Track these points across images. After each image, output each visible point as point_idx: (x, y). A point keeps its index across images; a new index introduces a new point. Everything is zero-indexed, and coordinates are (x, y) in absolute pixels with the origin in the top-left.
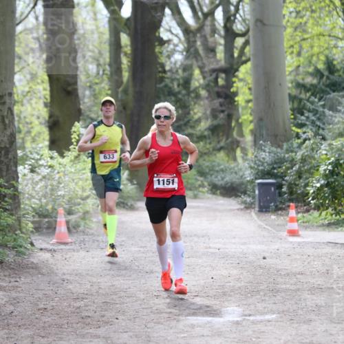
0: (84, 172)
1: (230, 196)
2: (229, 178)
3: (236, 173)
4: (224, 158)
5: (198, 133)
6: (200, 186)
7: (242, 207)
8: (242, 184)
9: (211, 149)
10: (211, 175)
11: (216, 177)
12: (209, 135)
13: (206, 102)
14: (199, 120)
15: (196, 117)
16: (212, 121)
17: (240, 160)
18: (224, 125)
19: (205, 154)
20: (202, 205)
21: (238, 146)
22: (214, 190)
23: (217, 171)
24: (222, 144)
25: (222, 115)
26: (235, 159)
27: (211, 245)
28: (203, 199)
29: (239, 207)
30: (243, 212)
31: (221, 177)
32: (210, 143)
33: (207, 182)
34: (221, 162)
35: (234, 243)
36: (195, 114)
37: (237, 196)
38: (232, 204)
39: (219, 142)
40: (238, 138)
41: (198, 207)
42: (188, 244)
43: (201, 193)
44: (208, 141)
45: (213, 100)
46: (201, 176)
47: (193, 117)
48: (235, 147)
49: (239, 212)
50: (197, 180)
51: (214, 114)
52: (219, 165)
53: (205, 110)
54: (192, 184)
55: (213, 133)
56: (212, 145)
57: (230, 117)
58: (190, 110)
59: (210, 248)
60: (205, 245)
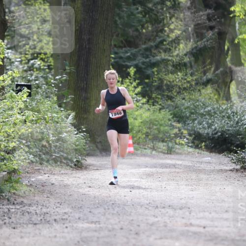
0: (10, 112)
1: (220, 152)
2: (218, 125)
3: (229, 117)
4: (212, 95)
5: (176, 60)
6: (176, 135)
7: (238, 167)
8: (238, 133)
9: (193, 83)
10: (194, 120)
11: (200, 124)
12: (190, 63)
13: (188, 13)
14: (177, 41)
15: (173, 36)
16: (196, 42)
18: (213, 48)
19: (185, 89)
20: (180, 162)
22: (196, 142)
23: (202, 115)
24: (209, 75)
25: (210, 34)
26: (228, 98)
27: (194, 222)
28: (181, 154)
29: (234, 166)
30: (240, 174)
31: (208, 123)
32: (192, 75)
33: (187, 130)
34: (208, 102)
35: (226, 219)
36: (172, 31)
37: (230, 151)
38: (223, 162)
39: (205, 73)
40: (233, 68)
41: (174, 166)
42: (159, 219)
43: (177, 146)
44: (189, 71)
45: (200, 10)
46: (179, 122)
47: (168, 36)
49: (233, 174)
50: (173, 127)
51: (199, 33)
52: (205, 105)
53: (186, 25)
54: (165, 132)
55: (196, 61)
56: (195, 78)
57: (221, 36)
58: (164, 26)
59: (191, 225)
60: (184, 221)
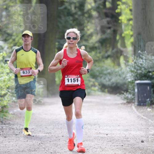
1: (116, 94)
2: (114, 80)
3: (120, 76)
4: (111, 64)
5: (91, 45)
6: (92, 86)
7: (125, 102)
8: (125, 84)
9: (100, 57)
10: (101, 77)
11: (105, 79)
13: (97, 21)
14: (91, 35)
15: (89, 32)
17: (123, 65)
21: (121, 55)
22: (103, 89)
23: (106, 75)
24: (109, 53)
25: (109, 31)
26: (119, 65)
27: (101, 131)
30: (126, 105)
31: (108, 79)
32: (100, 53)
33: (98, 82)
34: (108, 67)
35: (119, 130)
36: (88, 30)
37: (120, 93)
38: (117, 99)
39: (106, 52)
40: (122, 49)
41: (91, 102)
43: (93, 91)
44: (98, 51)
45: (102, 19)
46: (93, 78)
47: (86, 33)
48: (119, 55)
49: (123, 106)
50: (90, 81)
51: (103, 30)
52: (107, 69)
53: (96, 27)
55: (102, 45)
57: (115, 32)
58: (84, 27)
59: (100, 133)
60: (96, 131)
